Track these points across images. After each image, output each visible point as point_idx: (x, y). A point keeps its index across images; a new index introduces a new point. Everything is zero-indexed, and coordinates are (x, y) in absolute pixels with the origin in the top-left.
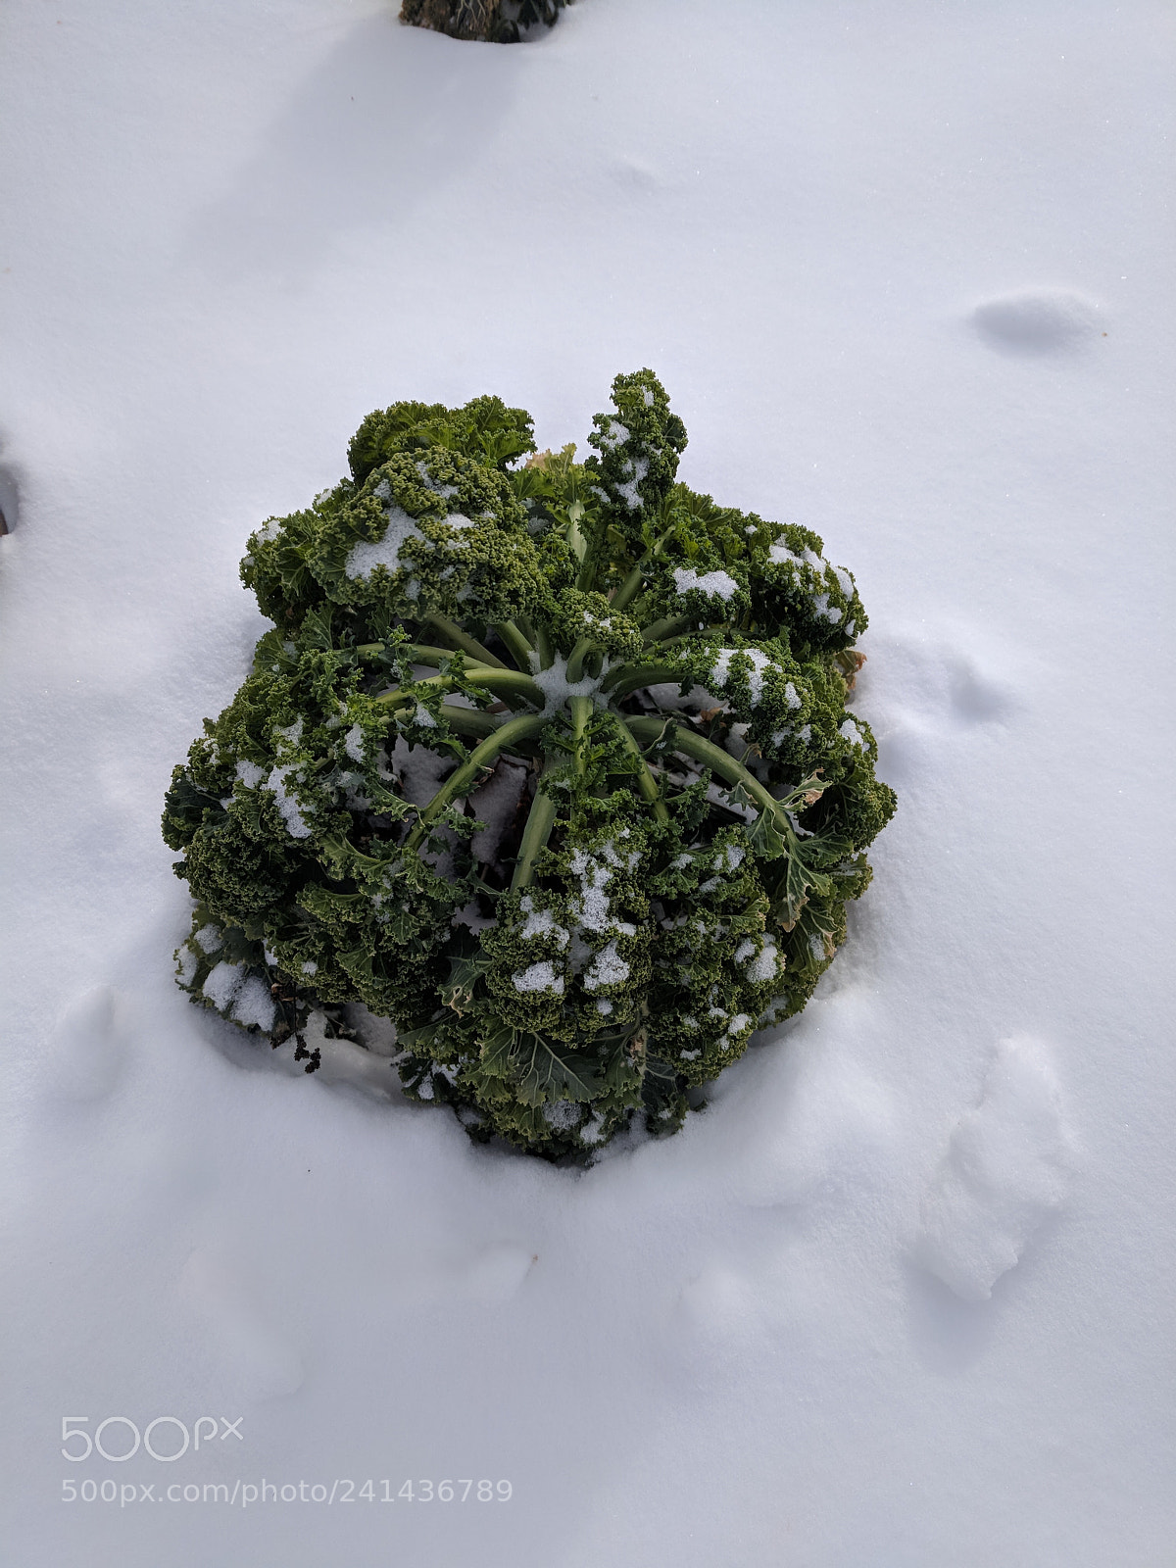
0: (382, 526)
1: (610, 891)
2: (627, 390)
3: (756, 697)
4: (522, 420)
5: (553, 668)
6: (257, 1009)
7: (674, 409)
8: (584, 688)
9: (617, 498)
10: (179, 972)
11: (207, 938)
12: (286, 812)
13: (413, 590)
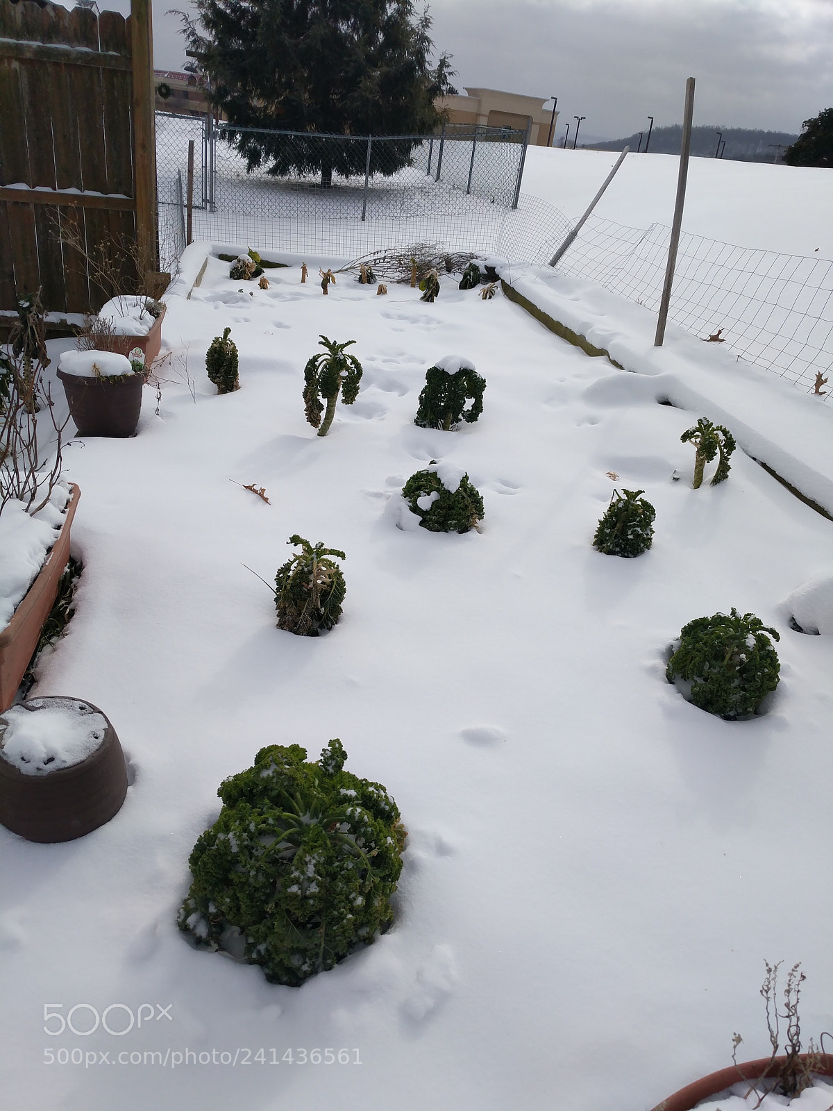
0: (270, 765)
1: (315, 866)
2: (331, 743)
3: (357, 818)
4: (304, 751)
5: (306, 816)
6: (202, 931)
7: (344, 749)
8: (315, 821)
9: (327, 770)
10: (178, 918)
11: (191, 903)
12: (232, 844)
13: (275, 780)
